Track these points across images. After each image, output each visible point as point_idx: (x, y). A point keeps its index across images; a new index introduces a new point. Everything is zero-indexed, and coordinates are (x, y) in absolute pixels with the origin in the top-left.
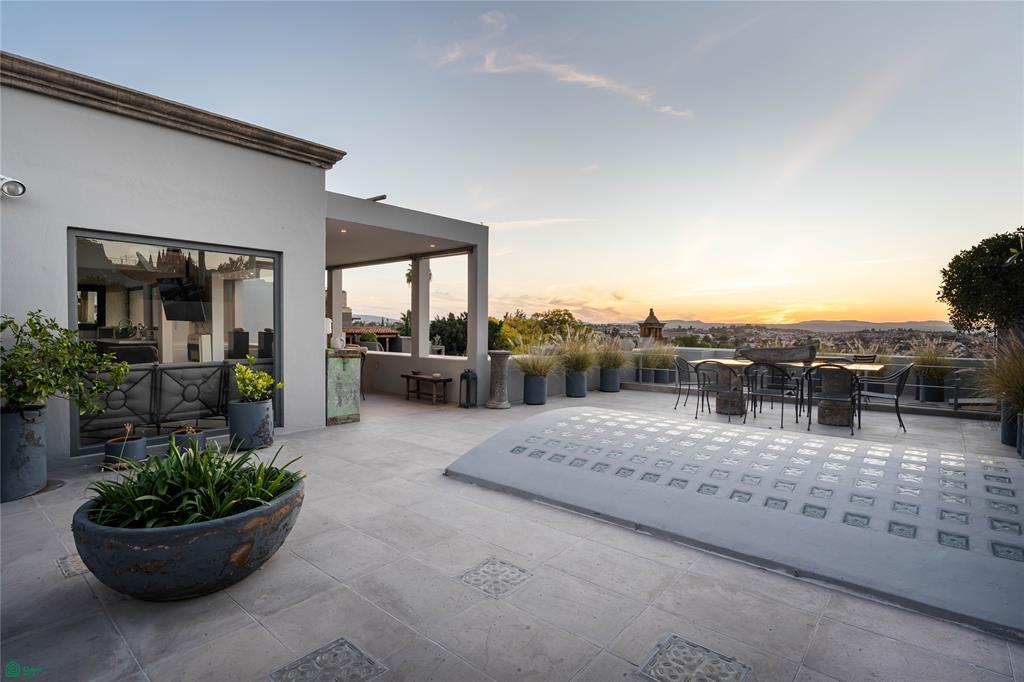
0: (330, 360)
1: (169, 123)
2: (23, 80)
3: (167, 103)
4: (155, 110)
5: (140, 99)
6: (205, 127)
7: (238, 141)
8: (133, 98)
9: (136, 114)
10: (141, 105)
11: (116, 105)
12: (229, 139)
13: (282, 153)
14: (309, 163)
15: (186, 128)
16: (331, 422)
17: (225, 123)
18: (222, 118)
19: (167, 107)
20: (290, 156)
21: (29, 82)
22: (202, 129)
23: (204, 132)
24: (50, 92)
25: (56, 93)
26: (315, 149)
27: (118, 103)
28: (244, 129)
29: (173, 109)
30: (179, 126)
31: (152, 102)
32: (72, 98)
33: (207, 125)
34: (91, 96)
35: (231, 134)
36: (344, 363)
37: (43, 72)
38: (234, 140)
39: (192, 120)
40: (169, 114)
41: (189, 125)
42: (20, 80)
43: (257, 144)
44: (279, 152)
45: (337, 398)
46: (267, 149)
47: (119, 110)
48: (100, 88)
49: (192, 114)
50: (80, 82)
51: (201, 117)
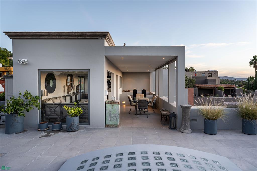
0: (107, 104)
1: (57, 38)
2: (28, 37)
3: (55, 33)
4: (54, 35)
5: (49, 34)
6: (65, 36)
7: (75, 38)
8: (47, 34)
9: (50, 38)
10: (50, 35)
11: (45, 37)
12: (73, 38)
13: (88, 38)
14: (98, 39)
15: (61, 38)
16: (107, 126)
17: (70, 34)
18: (68, 33)
19: (55, 34)
20: (91, 38)
21: (29, 37)
22: (65, 37)
23: (66, 38)
24: (33, 38)
25: (34, 38)
26: (97, 34)
27: (46, 36)
28: (75, 34)
29: (57, 34)
30: (60, 38)
31: (52, 34)
32: (37, 38)
33: (66, 35)
34: (40, 36)
35: (72, 36)
36: (112, 106)
37: (30, 34)
38: (74, 38)
39: (62, 35)
40: (56, 35)
41: (62, 37)
42: (27, 37)
43: (80, 37)
44: (87, 38)
45: (109, 118)
46: (84, 38)
47: (46, 38)
48: (41, 34)
49: (61, 34)
50: (37, 34)
51: (63, 34)
